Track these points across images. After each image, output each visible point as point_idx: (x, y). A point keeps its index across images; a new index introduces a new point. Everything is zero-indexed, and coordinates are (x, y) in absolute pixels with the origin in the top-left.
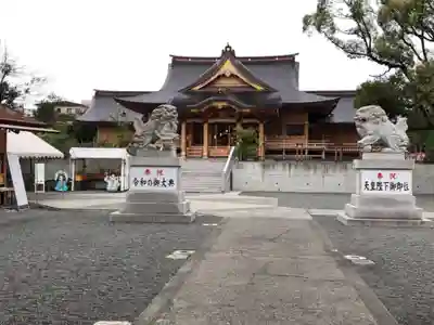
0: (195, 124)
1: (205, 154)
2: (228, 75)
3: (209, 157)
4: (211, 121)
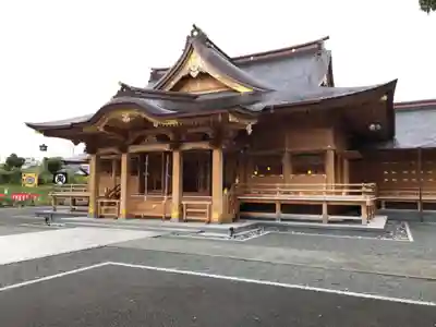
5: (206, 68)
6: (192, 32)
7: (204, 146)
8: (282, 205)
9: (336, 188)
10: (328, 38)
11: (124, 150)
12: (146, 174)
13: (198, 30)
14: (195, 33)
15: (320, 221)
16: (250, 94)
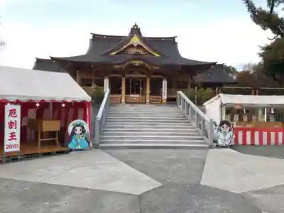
1: (123, 100)
2: (136, 45)
3: (126, 102)
4: (127, 76)
6: (134, 26)
10: (176, 37)
13: (137, 26)
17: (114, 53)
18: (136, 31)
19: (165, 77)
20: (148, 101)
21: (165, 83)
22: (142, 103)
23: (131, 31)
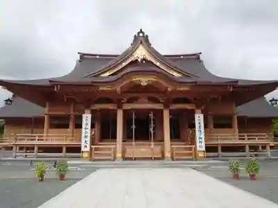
0: (101, 110)
1: (119, 155)
3: (125, 159)
4: (128, 107)
5: (149, 58)
6: (139, 33)
7: (188, 107)
8: (222, 147)
9: (240, 136)
10: (201, 53)
11: (120, 107)
12: (134, 126)
13: (143, 33)
14: (141, 35)
15: (245, 156)
16: (181, 78)
17: (107, 74)
18: (141, 39)
19: (198, 108)
20: (168, 154)
21: (199, 118)
22: (155, 159)
23: (134, 41)
